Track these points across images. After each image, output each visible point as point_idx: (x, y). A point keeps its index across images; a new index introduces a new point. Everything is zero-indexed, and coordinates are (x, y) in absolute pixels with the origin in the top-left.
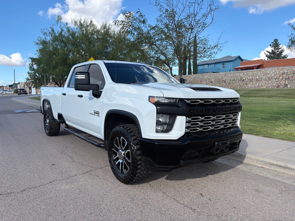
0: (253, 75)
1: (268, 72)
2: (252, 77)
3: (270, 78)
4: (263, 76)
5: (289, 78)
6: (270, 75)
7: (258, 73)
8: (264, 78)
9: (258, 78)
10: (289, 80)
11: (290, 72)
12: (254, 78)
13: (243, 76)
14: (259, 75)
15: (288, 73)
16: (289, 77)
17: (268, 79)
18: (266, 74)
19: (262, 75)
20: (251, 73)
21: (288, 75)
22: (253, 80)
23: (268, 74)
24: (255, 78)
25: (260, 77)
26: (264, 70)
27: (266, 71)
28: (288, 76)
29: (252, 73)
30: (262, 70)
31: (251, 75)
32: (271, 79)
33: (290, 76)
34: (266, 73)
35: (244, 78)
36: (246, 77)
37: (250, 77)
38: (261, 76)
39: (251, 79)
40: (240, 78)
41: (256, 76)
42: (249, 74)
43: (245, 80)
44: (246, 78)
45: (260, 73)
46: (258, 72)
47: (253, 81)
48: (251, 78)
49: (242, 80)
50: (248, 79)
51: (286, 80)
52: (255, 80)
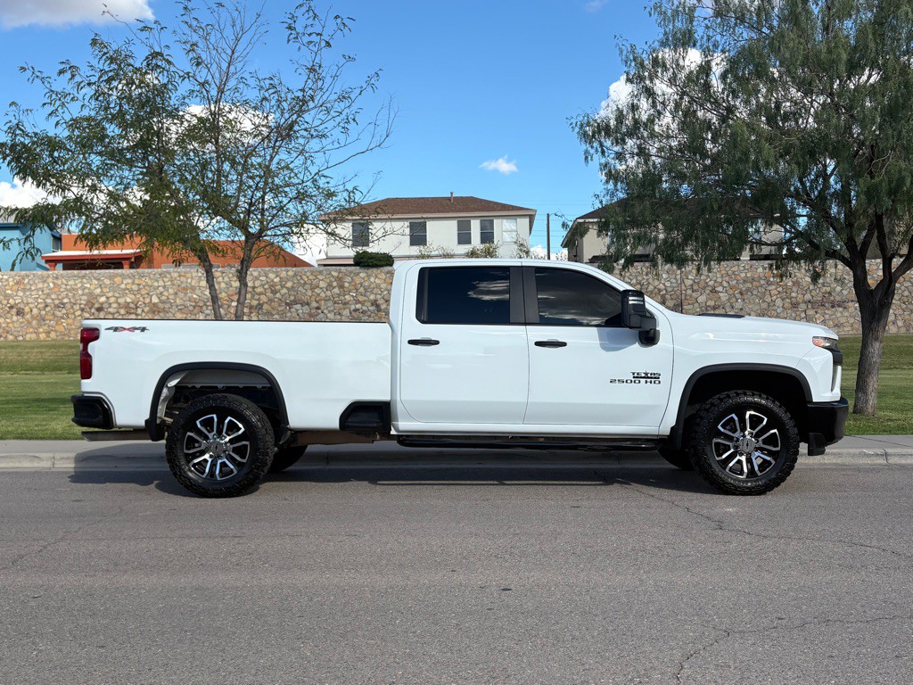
0: (139, 290)
1: (189, 280)
2: (133, 297)
3: (201, 304)
4: (176, 294)
5: (260, 306)
6: (198, 292)
7: (156, 284)
8: (178, 301)
9: (155, 300)
10: (260, 312)
11: (263, 285)
12: (141, 299)
13: (98, 291)
14: (161, 289)
15: (258, 290)
16: (259, 304)
17: (194, 307)
18: (185, 289)
19: (171, 291)
20: (130, 281)
21: (257, 297)
22: (137, 307)
23: (193, 289)
24: (147, 301)
25: (164, 298)
26: (176, 275)
27: (182, 279)
28: (259, 300)
29: (133, 283)
30: (170, 273)
31: (131, 291)
32: (204, 308)
33: (264, 299)
34: (183, 285)
35: (103, 299)
36: (110, 294)
37: (124, 295)
38: (166, 293)
39: (131, 305)
40: (85, 298)
41: (148, 294)
42: (123, 286)
43: (106, 306)
44: (112, 300)
45: (161, 283)
46: (157, 281)
47: (139, 311)
48: (129, 300)
49: (97, 306)
50: (119, 304)
51: (251, 313)
52: (147, 309)
